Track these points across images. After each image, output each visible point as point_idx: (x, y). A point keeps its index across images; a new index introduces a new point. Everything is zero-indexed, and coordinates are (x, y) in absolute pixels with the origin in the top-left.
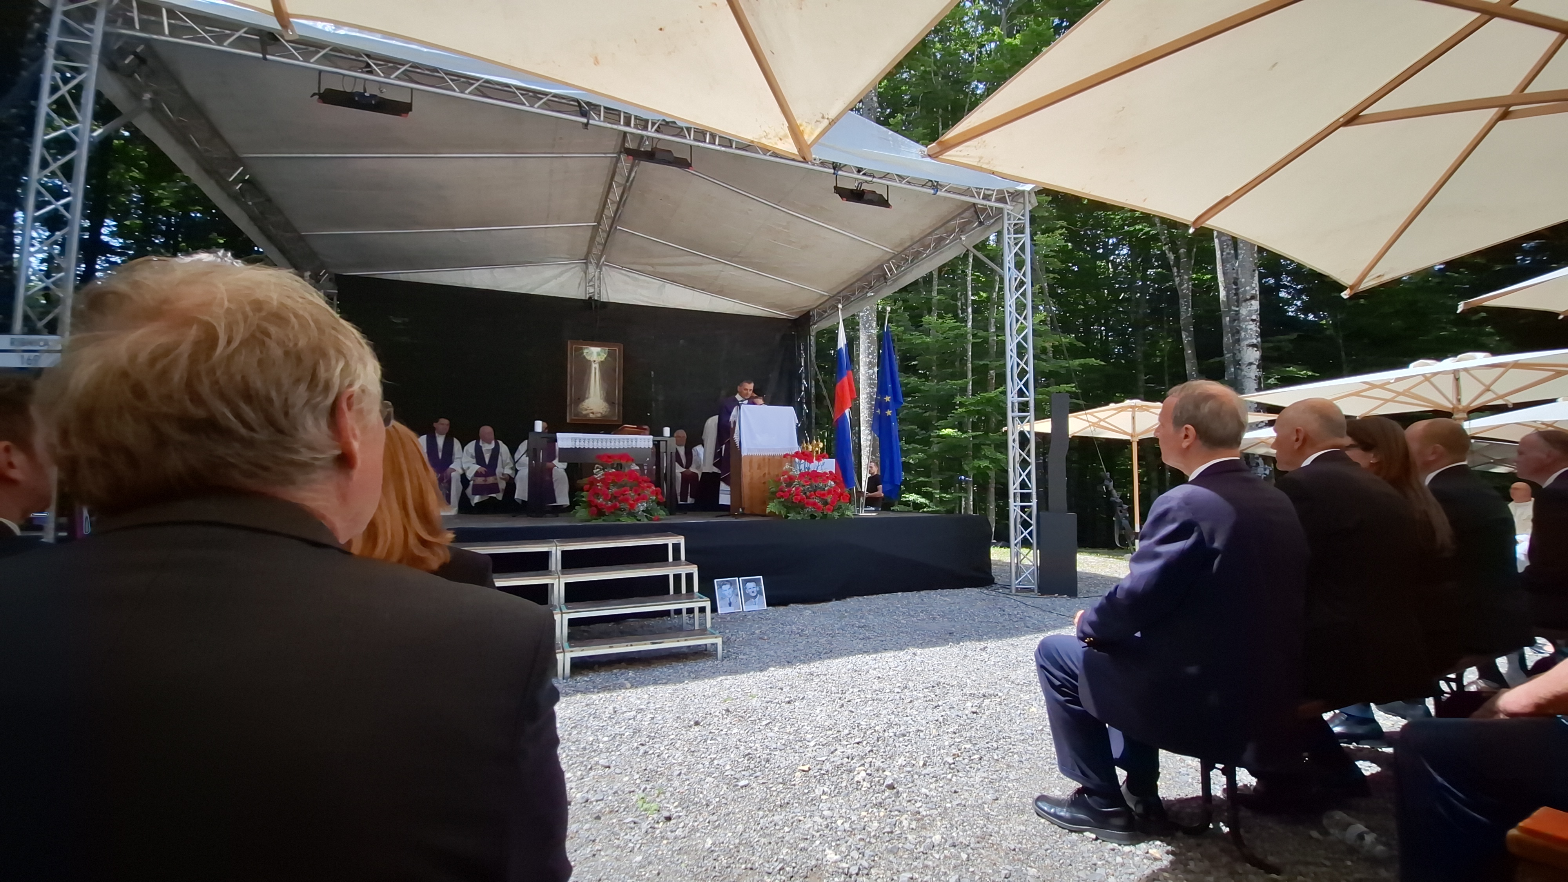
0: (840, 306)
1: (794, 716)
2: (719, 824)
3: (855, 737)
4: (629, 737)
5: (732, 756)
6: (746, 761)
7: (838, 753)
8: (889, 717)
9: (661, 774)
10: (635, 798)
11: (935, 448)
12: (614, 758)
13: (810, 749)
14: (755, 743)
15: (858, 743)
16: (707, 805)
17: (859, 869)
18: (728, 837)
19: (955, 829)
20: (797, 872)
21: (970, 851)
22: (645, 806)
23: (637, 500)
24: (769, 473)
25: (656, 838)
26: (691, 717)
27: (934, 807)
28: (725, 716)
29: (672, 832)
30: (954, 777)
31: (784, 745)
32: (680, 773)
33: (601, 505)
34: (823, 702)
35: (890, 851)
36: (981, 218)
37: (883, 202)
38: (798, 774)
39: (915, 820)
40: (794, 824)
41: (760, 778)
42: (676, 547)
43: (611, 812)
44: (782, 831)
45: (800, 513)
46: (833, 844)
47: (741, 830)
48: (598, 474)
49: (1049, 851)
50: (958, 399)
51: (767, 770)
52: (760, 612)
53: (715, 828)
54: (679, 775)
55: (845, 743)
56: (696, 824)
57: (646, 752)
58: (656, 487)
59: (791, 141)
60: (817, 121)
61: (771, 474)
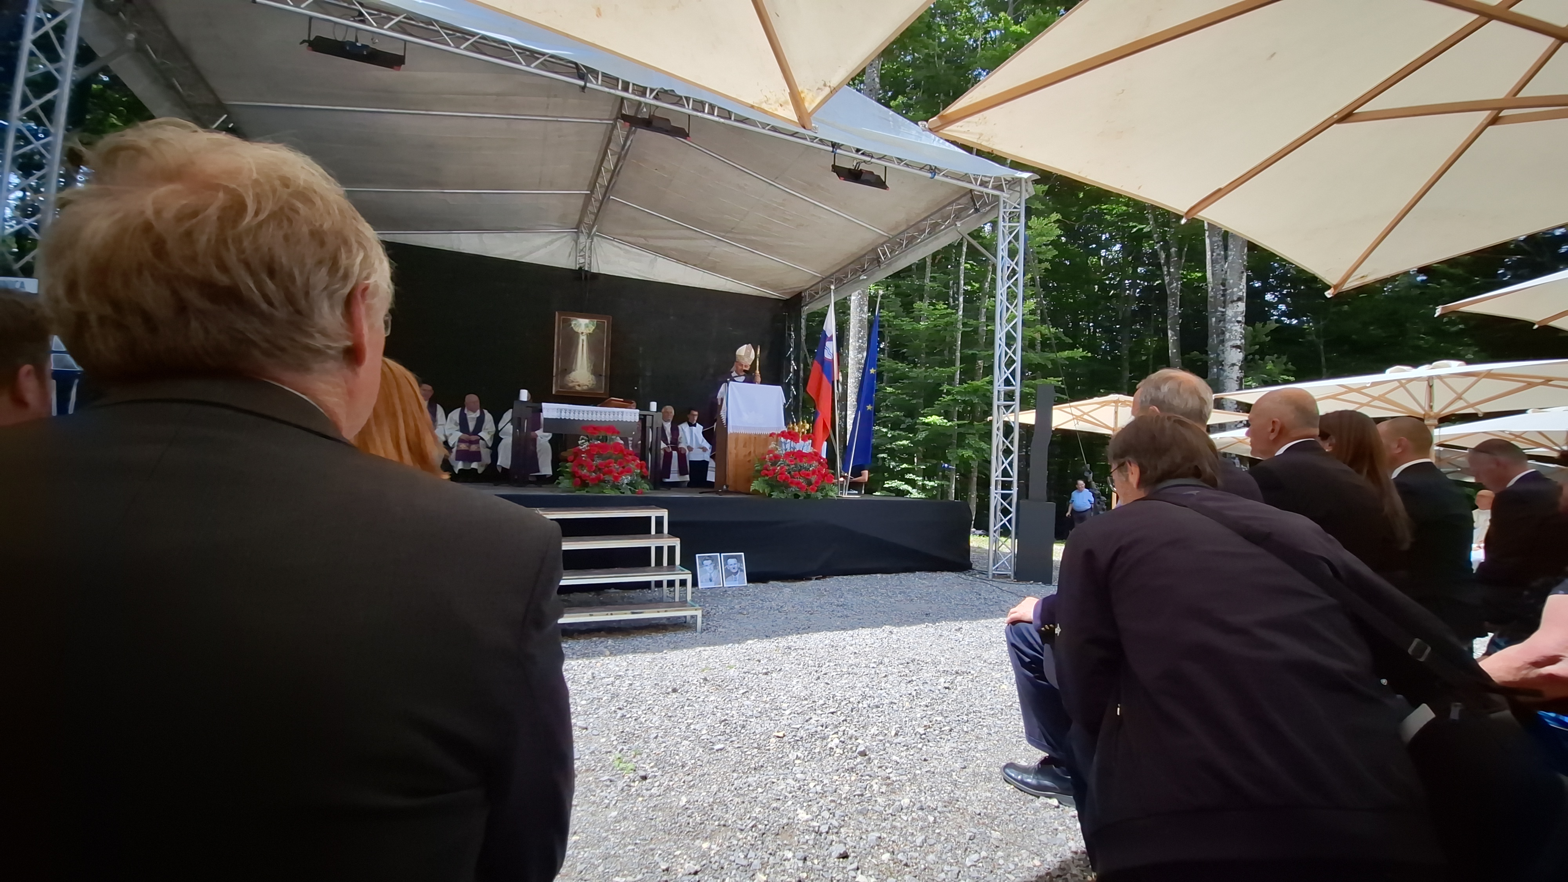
0: (833, 287)
1: (771, 686)
2: (694, 784)
3: (830, 707)
4: (607, 701)
5: (709, 721)
6: (722, 727)
7: (812, 721)
8: (864, 690)
9: (638, 737)
10: (611, 758)
11: (921, 436)
12: (592, 720)
13: (785, 718)
14: (731, 710)
15: (833, 713)
16: (683, 766)
17: (829, 828)
18: (702, 796)
19: (923, 794)
20: (769, 829)
21: (937, 814)
22: (622, 765)
23: (622, 473)
24: (755, 451)
25: (632, 795)
26: (669, 684)
27: (904, 773)
28: (703, 685)
29: (647, 790)
30: (925, 747)
31: (760, 712)
32: (657, 736)
33: (585, 476)
34: (800, 674)
35: (860, 812)
36: (978, 205)
37: (879, 183)
38: (773, 740)
39: (885, 785)
40: (767, 786)
41: (736, 742)
42: (659, 520)
43: (587, 771)
44: (756, 792)
45: (784, 493)
46: (805, 804)
47: (715, 790)
48: (584, 445)
49: (1012, 817)
50: (945, 387)
51: (742, 735)
52: (740, 588)
53: (690, 788)
55: (819, 712)
56: (671, 783)
57: (623, 716)
58: (641, 461)
59: (791, 107)
60: (819, 89)
61: (757, 453)
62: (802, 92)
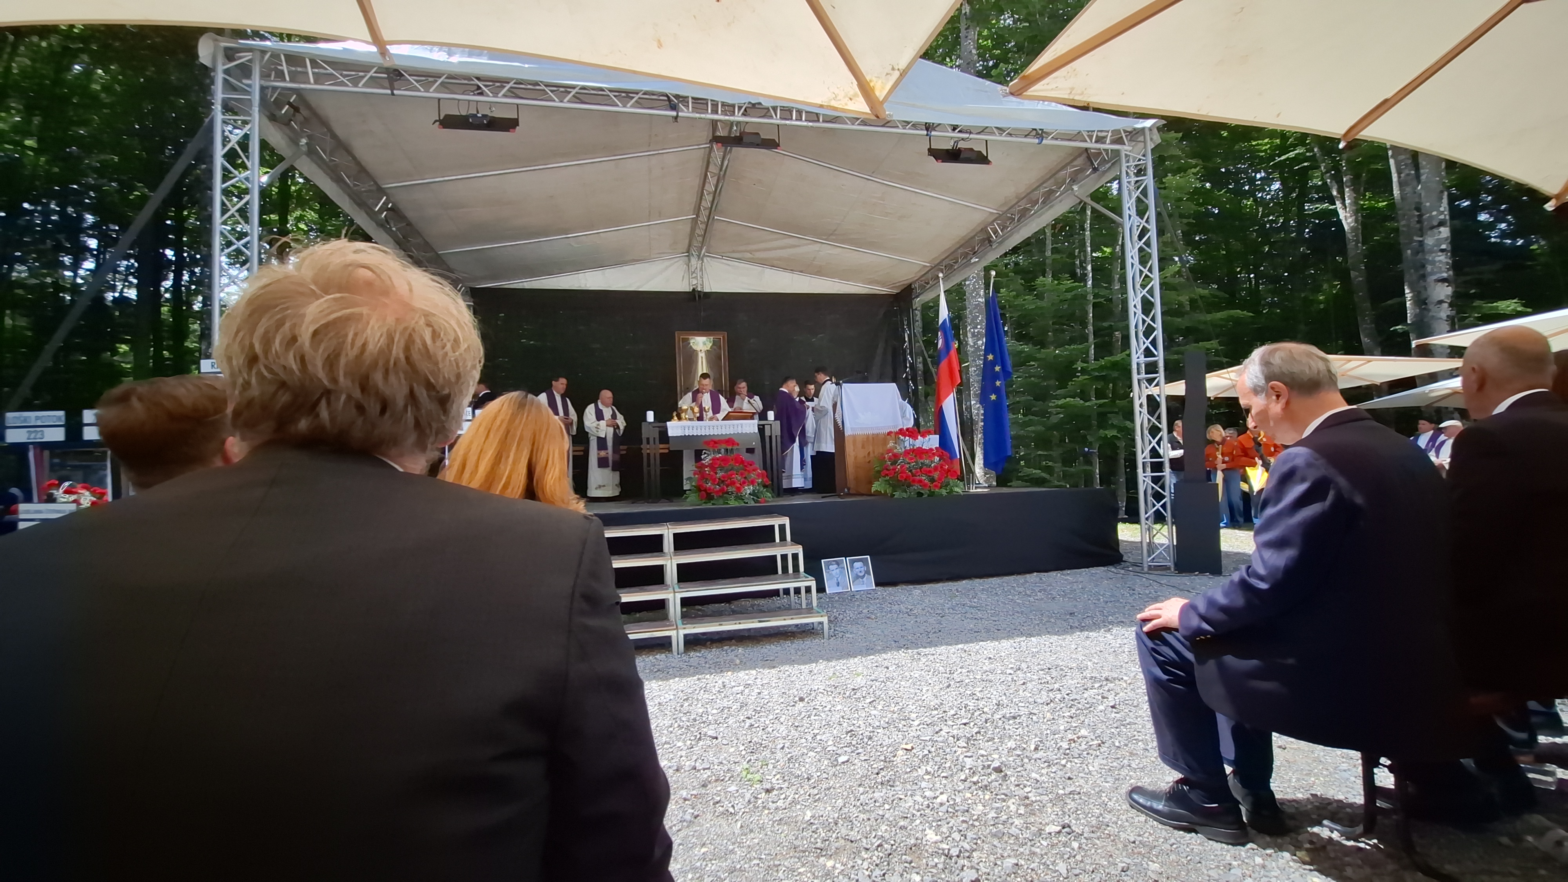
0: (941, 275)
1: (899, 695)
2: (819, 798)
3: (962, 717)
4: (736, 710)
5: (835, 732)
6: (848, 738)
7: (943, 733)
9: (765, 747)
10: (739, 769)
11: (1054, 419)
12: (722, 729)
13: (914, 729)
14: (858, 721)
15: (965, 724)
16: (809, 779)
17: (960, 851)
18: (827, 810)
19: (1067, 817)
20: (896, 850)
21: (1084, 841)
22: (749, 776)
23: (744, 483)
24: (874, 452)
25: (758, 807)
26: (796, 693)
27: (1045, 793)
28: (830, 693)
29: (773, 802)
30: (1069, 763)
31: (887, 723)
32: (784, 746)
33: (710, 489)
34: (930, 682)
35: (994, 835)
36: (1095, 164)
37: (982, 159)
38: (900, 753)
39: (1023, 805)
40: (895, 802)
41: (862, 755)
42: (782, 528)
43: (716, 781)
44: (882, 808)
45: (906, 492)
46: (934, 824)
47: (841, 804)
49: (1175, 846)
50: (1079, 365)
51: (869, 747)
52: (868, 592)
53: (815, 802)
54: (783, 748)
55: (950, 723)
56: (797, 796)
57: (752, 725)
58: (761, 470)
59: (861, 99)
60: (887, 74)
61: (876, 454)
62: (871, 81)
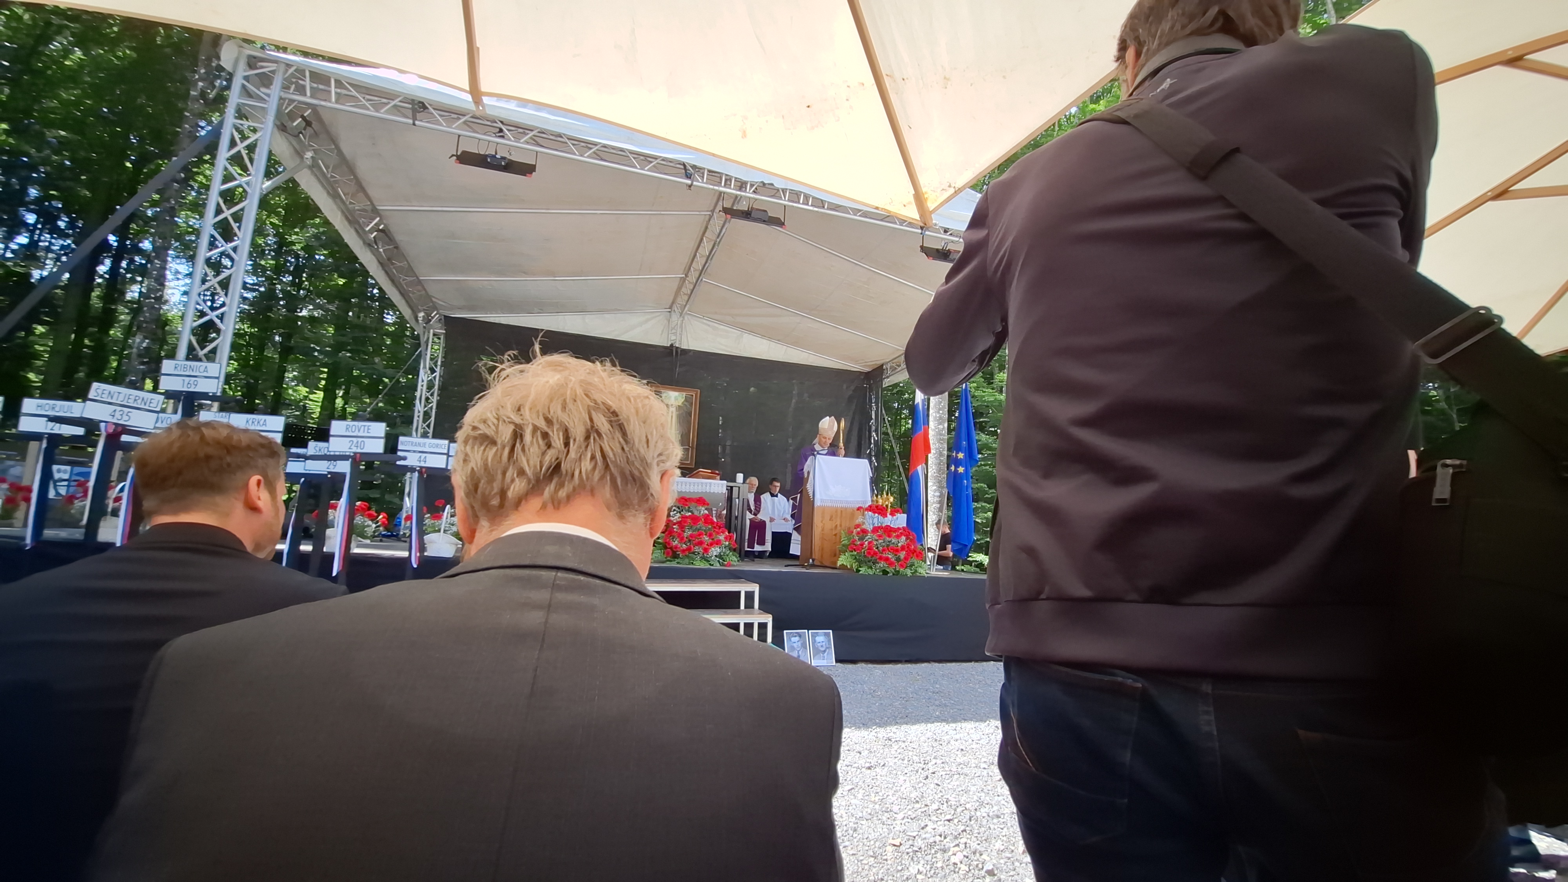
1: (877, 784)
3: (945, 813)
7: (928, 829)
8: (979, 795)
13: (898, 822)
15: (949, 821)
23: (711, 544)
24: (841, 526)
31: (870, 814)
33: (676, 547)
34: (906, 771)
38: (890, 849)
41: (849, 848)
42: (750, 595)
45: (872, 569)
51: (856, 841)
55: (934, 818)
58: (728, 532)
59: (914, 207)
60: (943, 189)
61: (843, 526)
62: (926, 193)
